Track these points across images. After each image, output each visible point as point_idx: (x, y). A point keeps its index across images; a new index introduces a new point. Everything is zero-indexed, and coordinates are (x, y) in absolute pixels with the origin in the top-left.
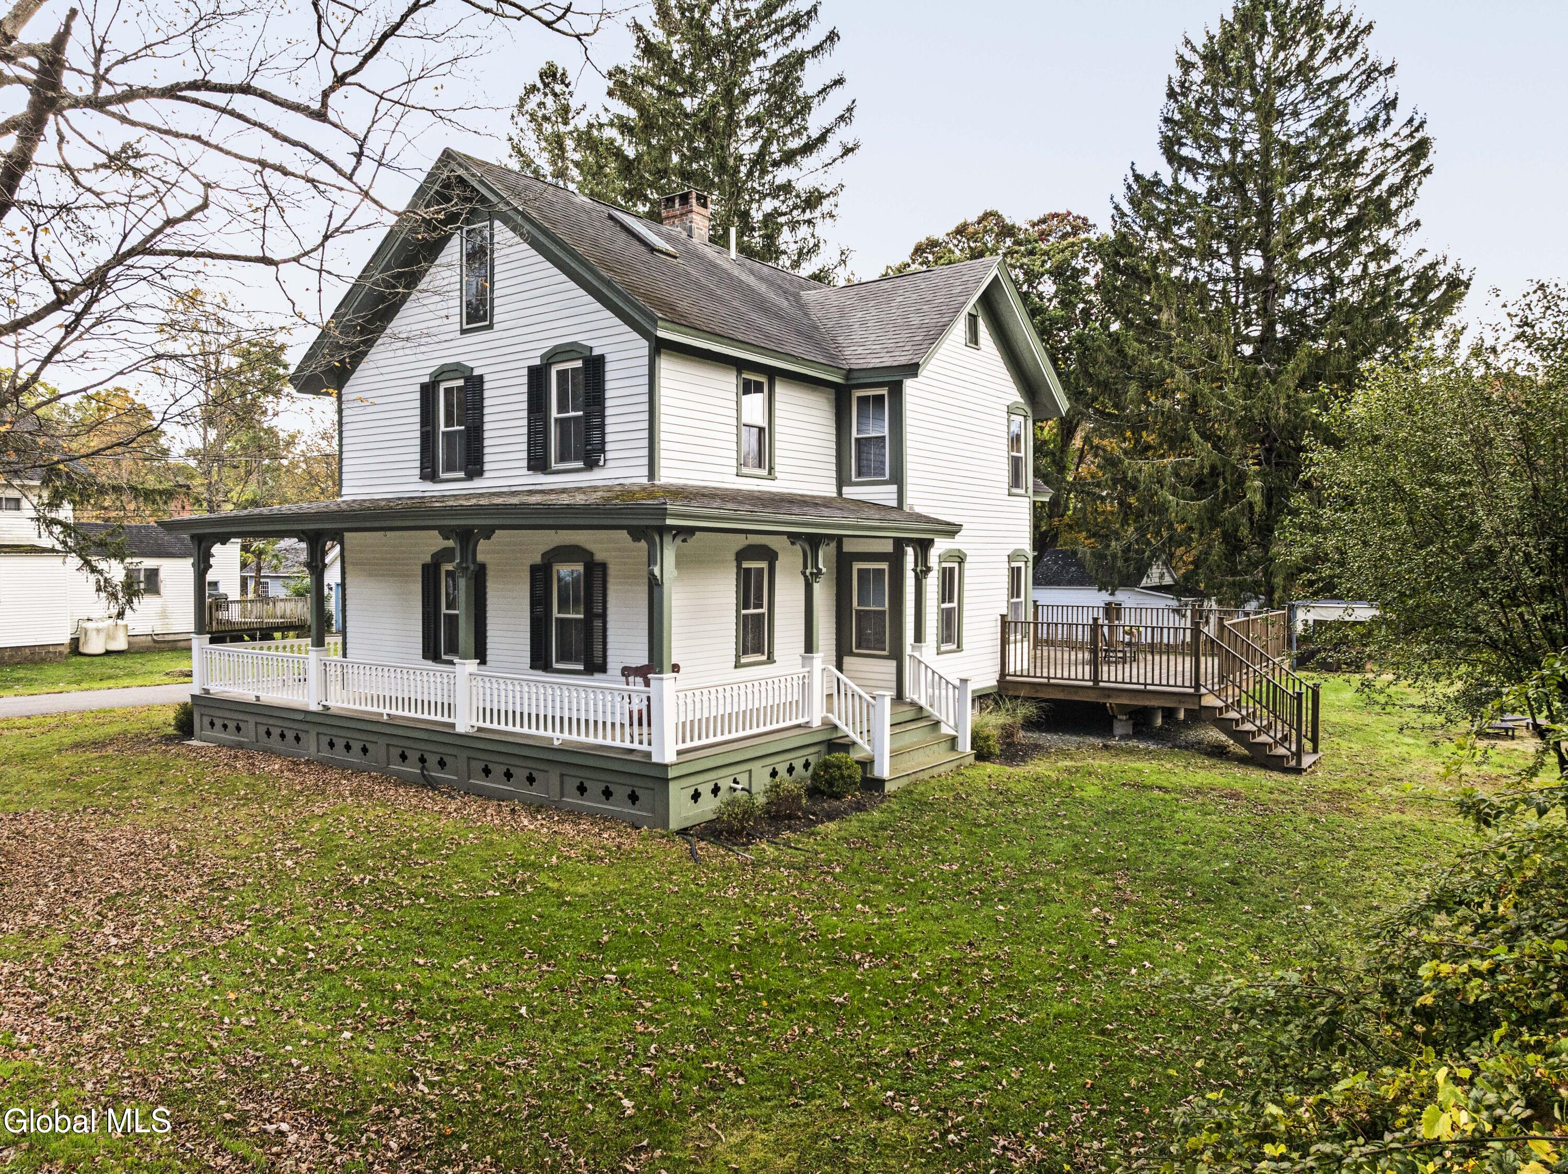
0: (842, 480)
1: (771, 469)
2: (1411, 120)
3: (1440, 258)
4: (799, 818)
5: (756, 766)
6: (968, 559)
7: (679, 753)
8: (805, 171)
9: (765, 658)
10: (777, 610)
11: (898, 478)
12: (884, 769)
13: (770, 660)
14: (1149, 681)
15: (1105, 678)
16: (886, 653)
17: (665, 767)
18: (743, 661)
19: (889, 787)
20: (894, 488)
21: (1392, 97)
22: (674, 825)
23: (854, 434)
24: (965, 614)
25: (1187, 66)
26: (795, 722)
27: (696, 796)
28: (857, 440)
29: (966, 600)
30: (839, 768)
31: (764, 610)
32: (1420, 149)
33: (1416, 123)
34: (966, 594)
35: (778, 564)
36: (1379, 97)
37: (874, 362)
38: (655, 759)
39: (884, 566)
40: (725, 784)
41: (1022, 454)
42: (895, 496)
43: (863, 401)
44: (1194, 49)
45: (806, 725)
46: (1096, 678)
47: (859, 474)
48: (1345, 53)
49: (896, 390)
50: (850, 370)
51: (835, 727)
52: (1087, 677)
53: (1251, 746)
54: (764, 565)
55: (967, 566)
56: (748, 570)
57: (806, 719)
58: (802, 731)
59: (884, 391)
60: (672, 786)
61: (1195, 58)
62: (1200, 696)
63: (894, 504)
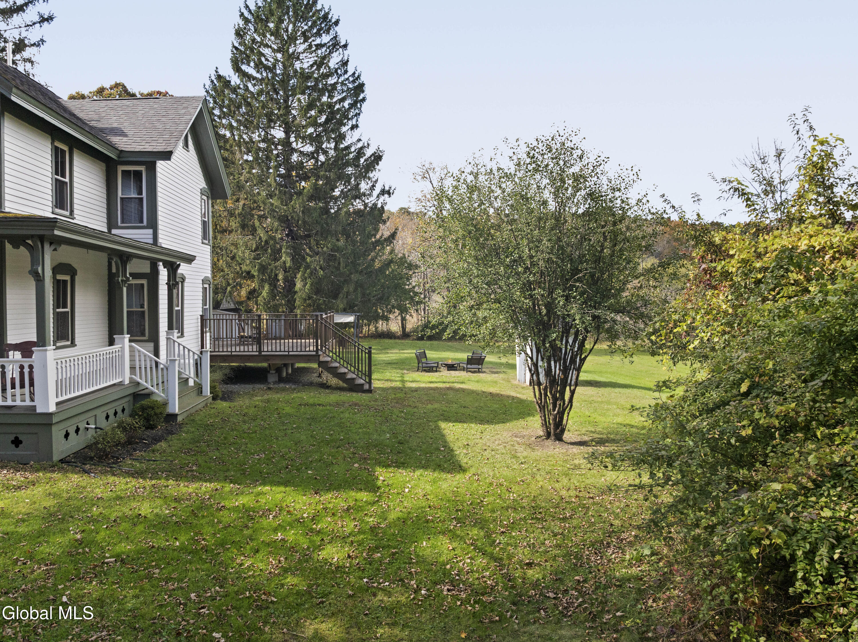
0: (111, 224)
1: (72, 212)
2: (354, 73)
3: (366, 144)
4: (137, 443)
5: (98, 412)
6: (187, 280)
7: (58, 404)
8: (10, 26)
9: (69, 343)
10: (77, 310)
11: (153, 225)
12: (175, 407)
13: (73, 344)
14: (291, 350)
15: (266, 350)
16: (146, 338)
17: (50, 415)
18: (58, 344)
19: (180, 419)
20: (150, 231)
21: (346, 58)
22: (56, 458)
23: (120, 194)
24: (185, 314)
25: (247, 21)
26: (112, 383)
27: (67, 435)
28: (122, 199)
29: (185, 306)
30: (153, 408)
31: (68, 310)
32: (360, 88)
33: (356, 75)
34: (185, 302)
35: (77, 278)
36: (340, 58)
37: (138, 148)
38: (39, 410)
39: (144, 282)
40: (82, 426)
41: (206, 220)
42: (151, 236)
43: (125, 173)
44: (250, 11)
45: (120, 384)
46: (260, 351)
47: (123, 222)
48: (324, 33)
49: (152, 168)
50: (122, 151)
51: (138, 383)
52: (255, 350)
53: (346, 381)
54: (67, 278)
55: (186, 284)
56: (59, 281)
57: (121, 380)
58: (119, 388)
59: (142, 168)
60: (54, 429)
61: (250, 17)
62: (319, 356)
63: (151, 241)
